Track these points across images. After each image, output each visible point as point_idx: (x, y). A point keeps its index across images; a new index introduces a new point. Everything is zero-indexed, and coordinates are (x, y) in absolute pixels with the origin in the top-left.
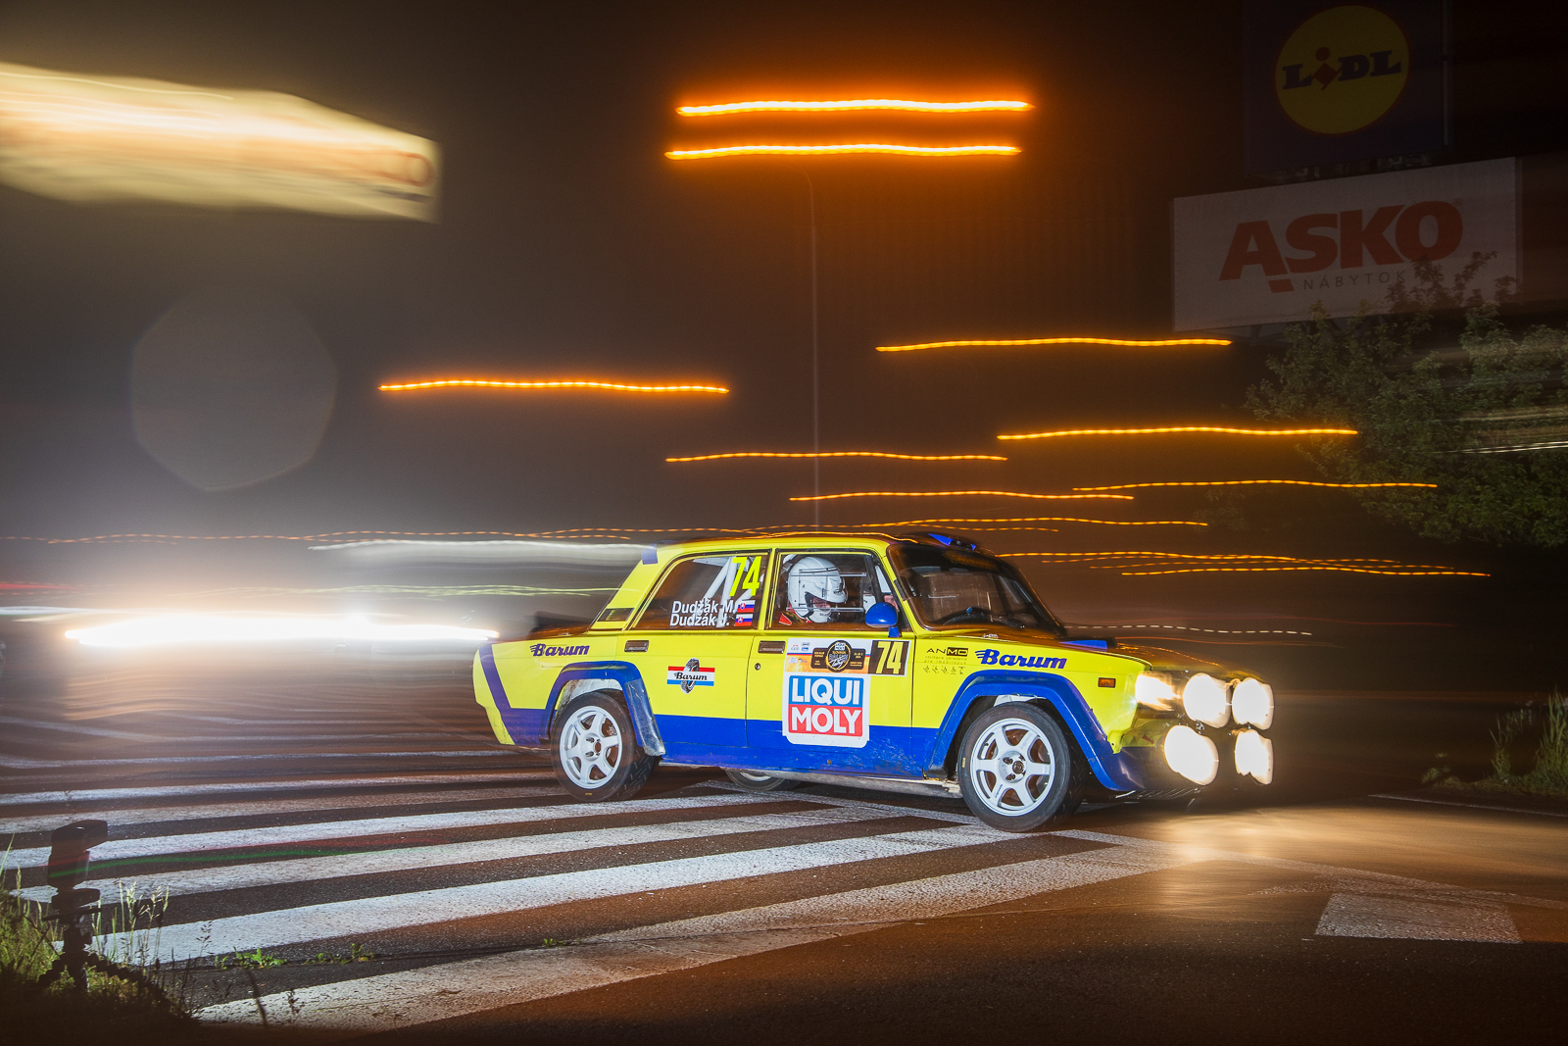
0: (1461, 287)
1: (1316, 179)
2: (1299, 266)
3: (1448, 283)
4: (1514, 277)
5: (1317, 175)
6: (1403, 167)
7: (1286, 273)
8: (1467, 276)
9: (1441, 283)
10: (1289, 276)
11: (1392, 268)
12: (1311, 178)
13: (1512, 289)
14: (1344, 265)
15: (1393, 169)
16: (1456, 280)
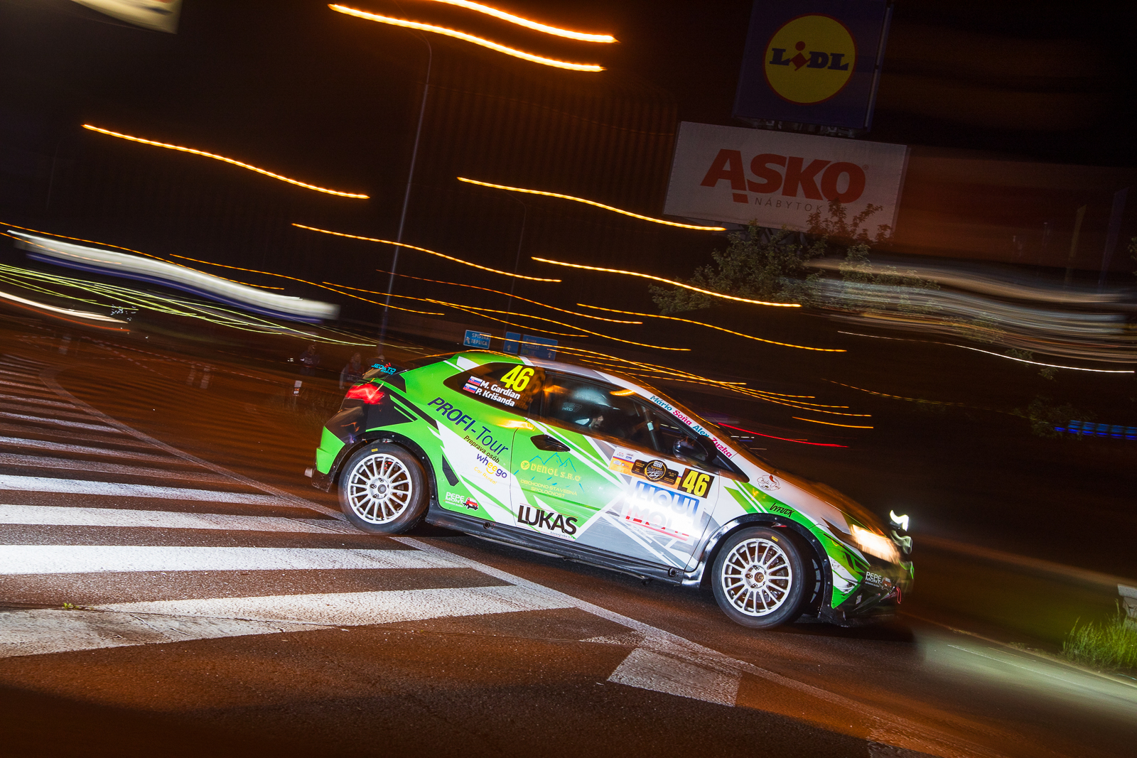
0: (856, 225)
1: (779, 130)
2: (755, 187)
3: (848, 220)
4: (890, 226)
5: (780, 127)
6: (836, 135)
7: (745, 190)
8: (861, 219)
9: (843, 219)
10: (747, 192)
11: (815, 202)
12: (775, 129)
13: (887, 234)
14: (784, 193)
15: (829, 135)
16: (854, 220)
